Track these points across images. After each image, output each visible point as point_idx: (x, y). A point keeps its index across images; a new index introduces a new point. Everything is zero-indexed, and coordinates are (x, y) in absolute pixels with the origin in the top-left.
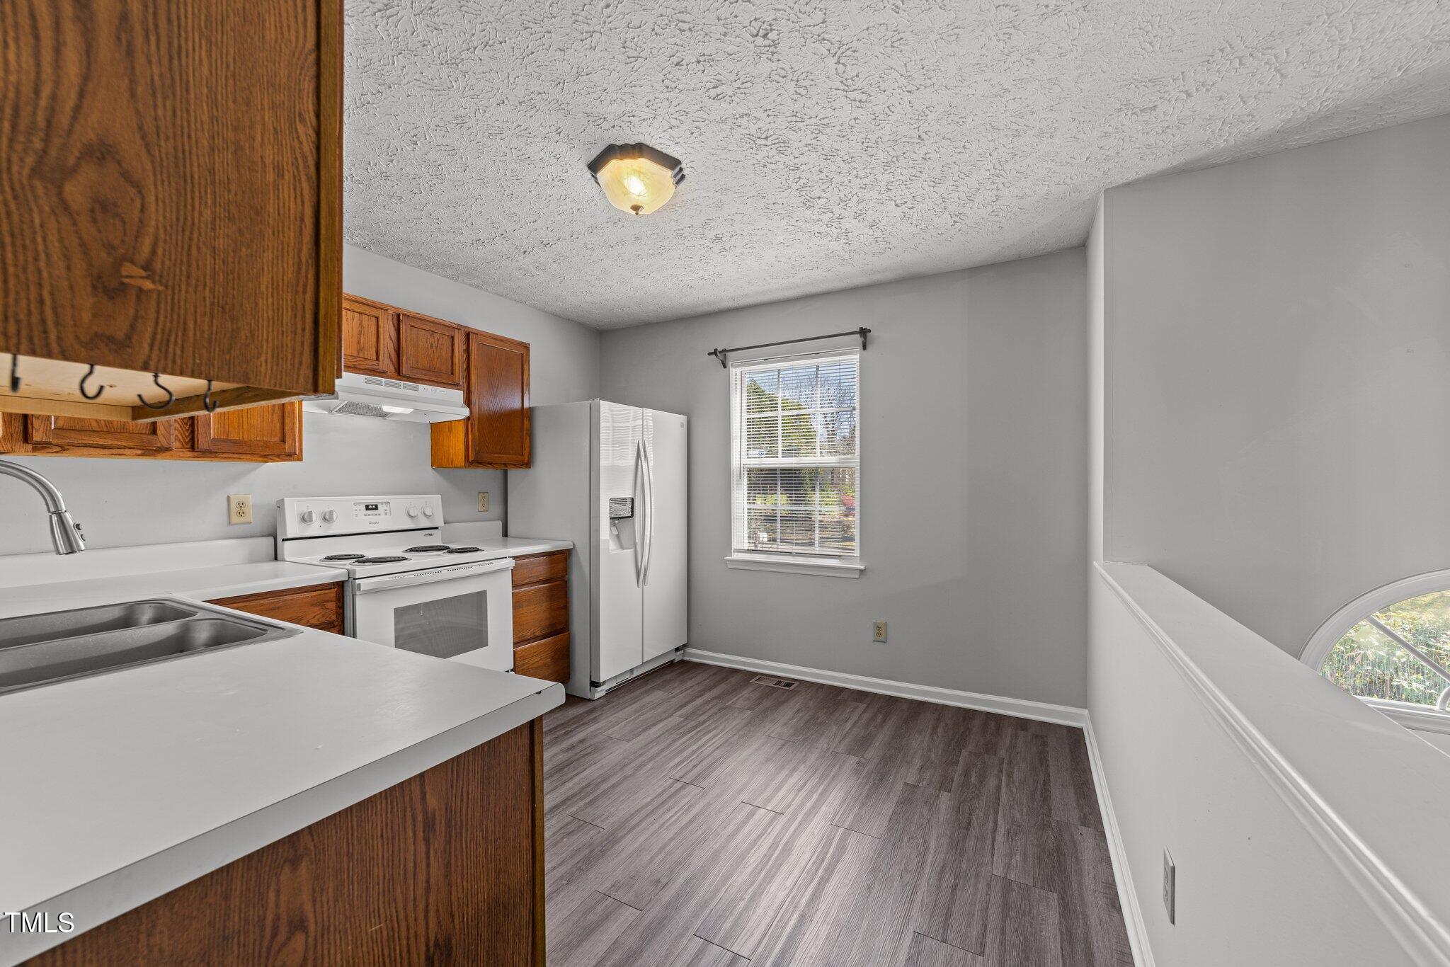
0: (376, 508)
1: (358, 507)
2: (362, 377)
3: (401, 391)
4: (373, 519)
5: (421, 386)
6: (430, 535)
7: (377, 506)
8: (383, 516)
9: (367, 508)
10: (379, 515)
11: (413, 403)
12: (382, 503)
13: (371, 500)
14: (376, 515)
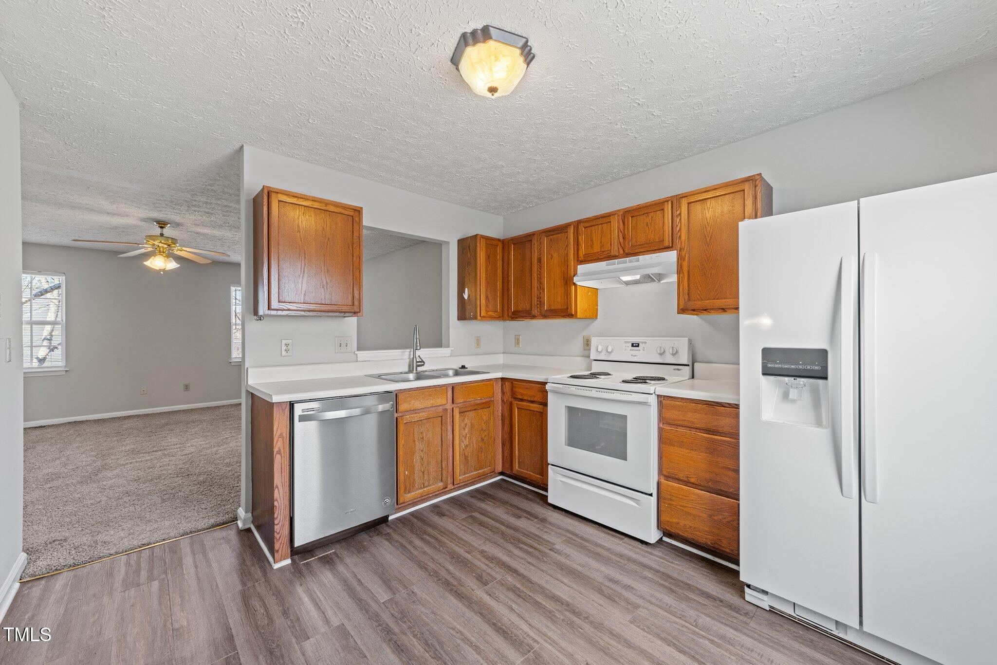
0: (638, 346)
1: (627, 345)
2: (604, 263)
3: (628, 265)
4: (634, 353)
5: (641, 257)
6: (678, 370)
7: (639, 344)
8: (641, 351)
9: (633, 345)
10: (639, 350)
11: (639, 270)
12: (642, 343)
13: (635, 340)
14: (637, 350)
